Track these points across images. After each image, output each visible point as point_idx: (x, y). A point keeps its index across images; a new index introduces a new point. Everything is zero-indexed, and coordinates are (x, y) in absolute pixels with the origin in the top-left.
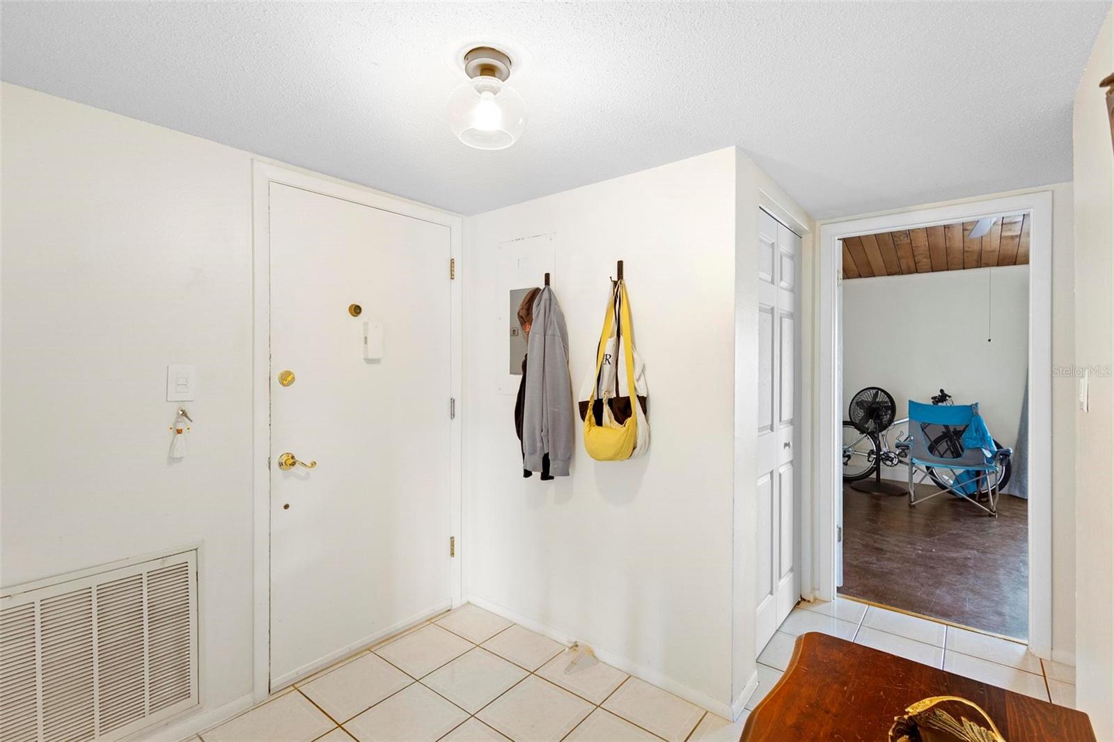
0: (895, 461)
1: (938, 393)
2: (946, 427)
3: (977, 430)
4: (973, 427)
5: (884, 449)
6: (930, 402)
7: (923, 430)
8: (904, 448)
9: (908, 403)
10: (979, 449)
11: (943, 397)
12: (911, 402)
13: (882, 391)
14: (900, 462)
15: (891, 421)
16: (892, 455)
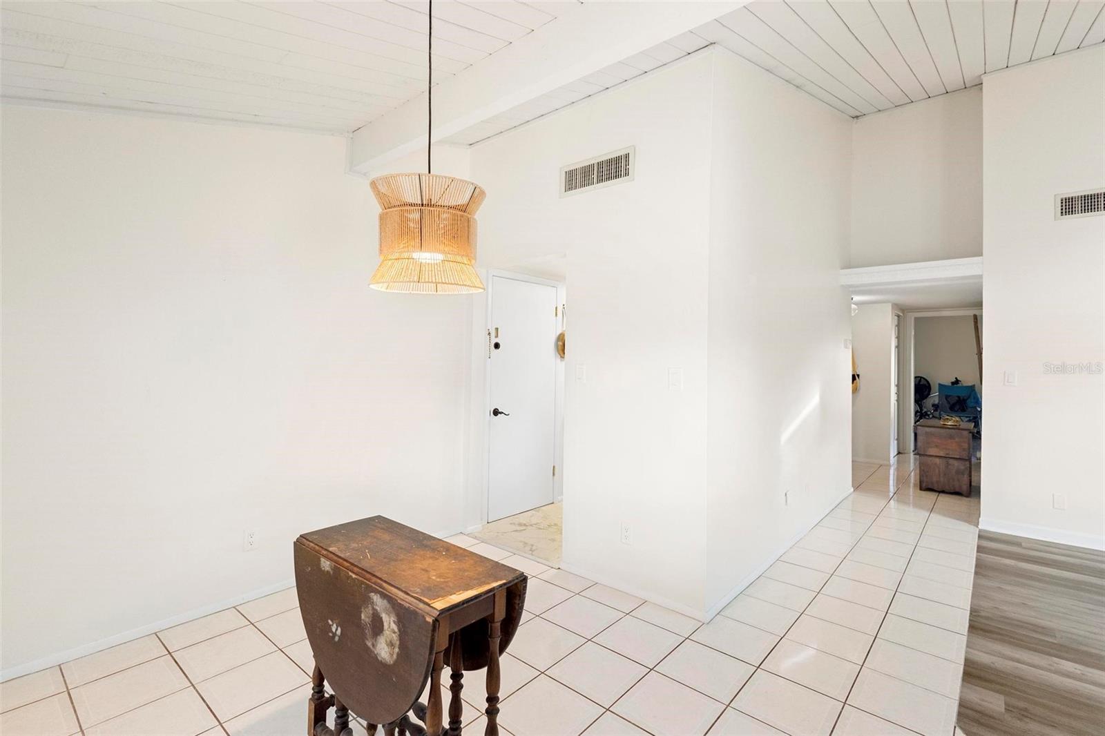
0: (931, 416)
1: (954, 380)
2: (959, 397)
3: (974, 398)
4: (972, 397)
5: (925, 410)
6: (950, 384)
7: (946, 399)
8: (936, 407)
9: (938, 386)
10: (975, 407)
11: (957, 382)
12: (940, 384)
13: (924, 378)
14: (933, 417)
15: (929, 394)
16: (929, 413)
